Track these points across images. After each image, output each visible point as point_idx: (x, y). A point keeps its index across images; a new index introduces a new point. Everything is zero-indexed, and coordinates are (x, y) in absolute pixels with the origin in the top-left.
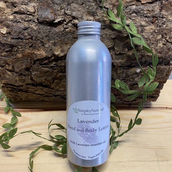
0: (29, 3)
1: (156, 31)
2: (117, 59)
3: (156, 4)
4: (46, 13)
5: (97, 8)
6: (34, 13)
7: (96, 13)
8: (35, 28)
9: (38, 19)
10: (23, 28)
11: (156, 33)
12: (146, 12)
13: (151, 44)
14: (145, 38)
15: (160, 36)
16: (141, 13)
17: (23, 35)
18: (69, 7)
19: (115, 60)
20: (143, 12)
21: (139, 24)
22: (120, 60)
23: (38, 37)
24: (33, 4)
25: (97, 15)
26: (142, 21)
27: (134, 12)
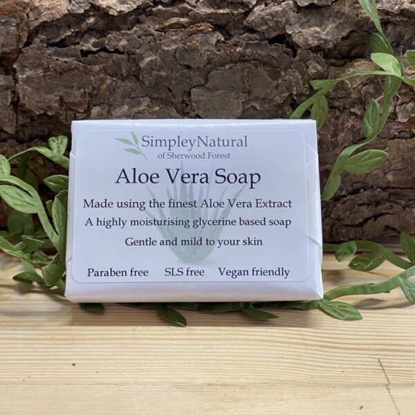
22: (312, 29)
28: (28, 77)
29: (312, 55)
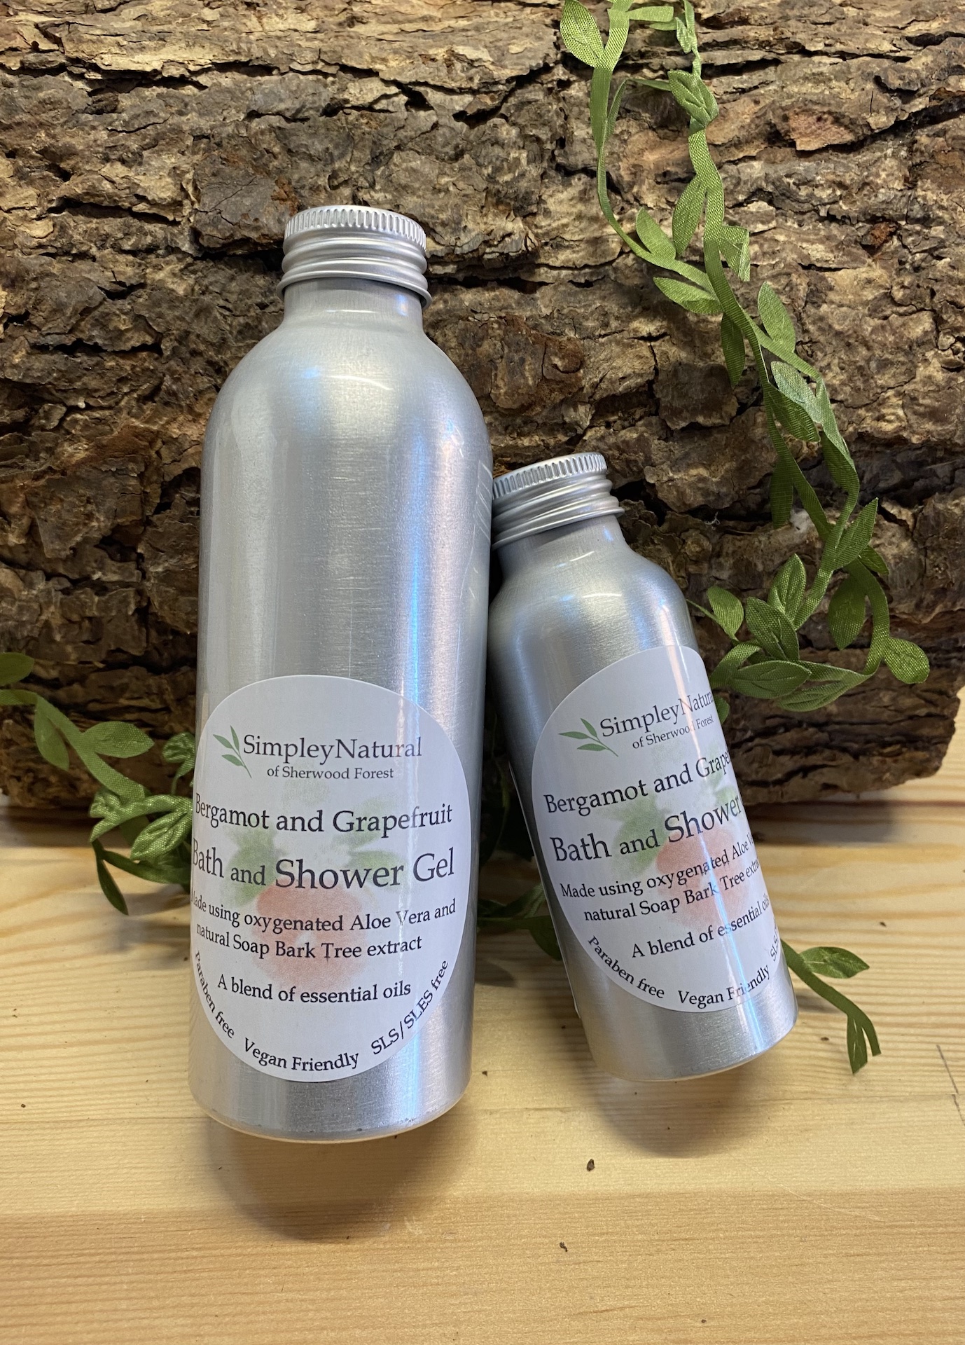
0: (145, 153)
1: (898, 294)
2: (675, 466)
3: (878, 154)
4: (247, 202)
5: (543, 175)
6: (176, 205)
7: (540, 201)
8: (181, 290)
9: (196, 234)
10: (108, 286)
11: (900, 305)
12: (829, 191)
13: (873, 365)
14: (838, 334)
15: (924, 323)
16: (798, 201)
17: (104, 327)
18: (379, 173)
19: (665, 467)
20: (811, 196)
21: (792, 257)
22: (693, 472)
23: (193, 337)
24: (170, 160)
25: (547, 213)
26: (808, 241)
27: (757, 193)
28: (167, 570)
29: (693, 521)
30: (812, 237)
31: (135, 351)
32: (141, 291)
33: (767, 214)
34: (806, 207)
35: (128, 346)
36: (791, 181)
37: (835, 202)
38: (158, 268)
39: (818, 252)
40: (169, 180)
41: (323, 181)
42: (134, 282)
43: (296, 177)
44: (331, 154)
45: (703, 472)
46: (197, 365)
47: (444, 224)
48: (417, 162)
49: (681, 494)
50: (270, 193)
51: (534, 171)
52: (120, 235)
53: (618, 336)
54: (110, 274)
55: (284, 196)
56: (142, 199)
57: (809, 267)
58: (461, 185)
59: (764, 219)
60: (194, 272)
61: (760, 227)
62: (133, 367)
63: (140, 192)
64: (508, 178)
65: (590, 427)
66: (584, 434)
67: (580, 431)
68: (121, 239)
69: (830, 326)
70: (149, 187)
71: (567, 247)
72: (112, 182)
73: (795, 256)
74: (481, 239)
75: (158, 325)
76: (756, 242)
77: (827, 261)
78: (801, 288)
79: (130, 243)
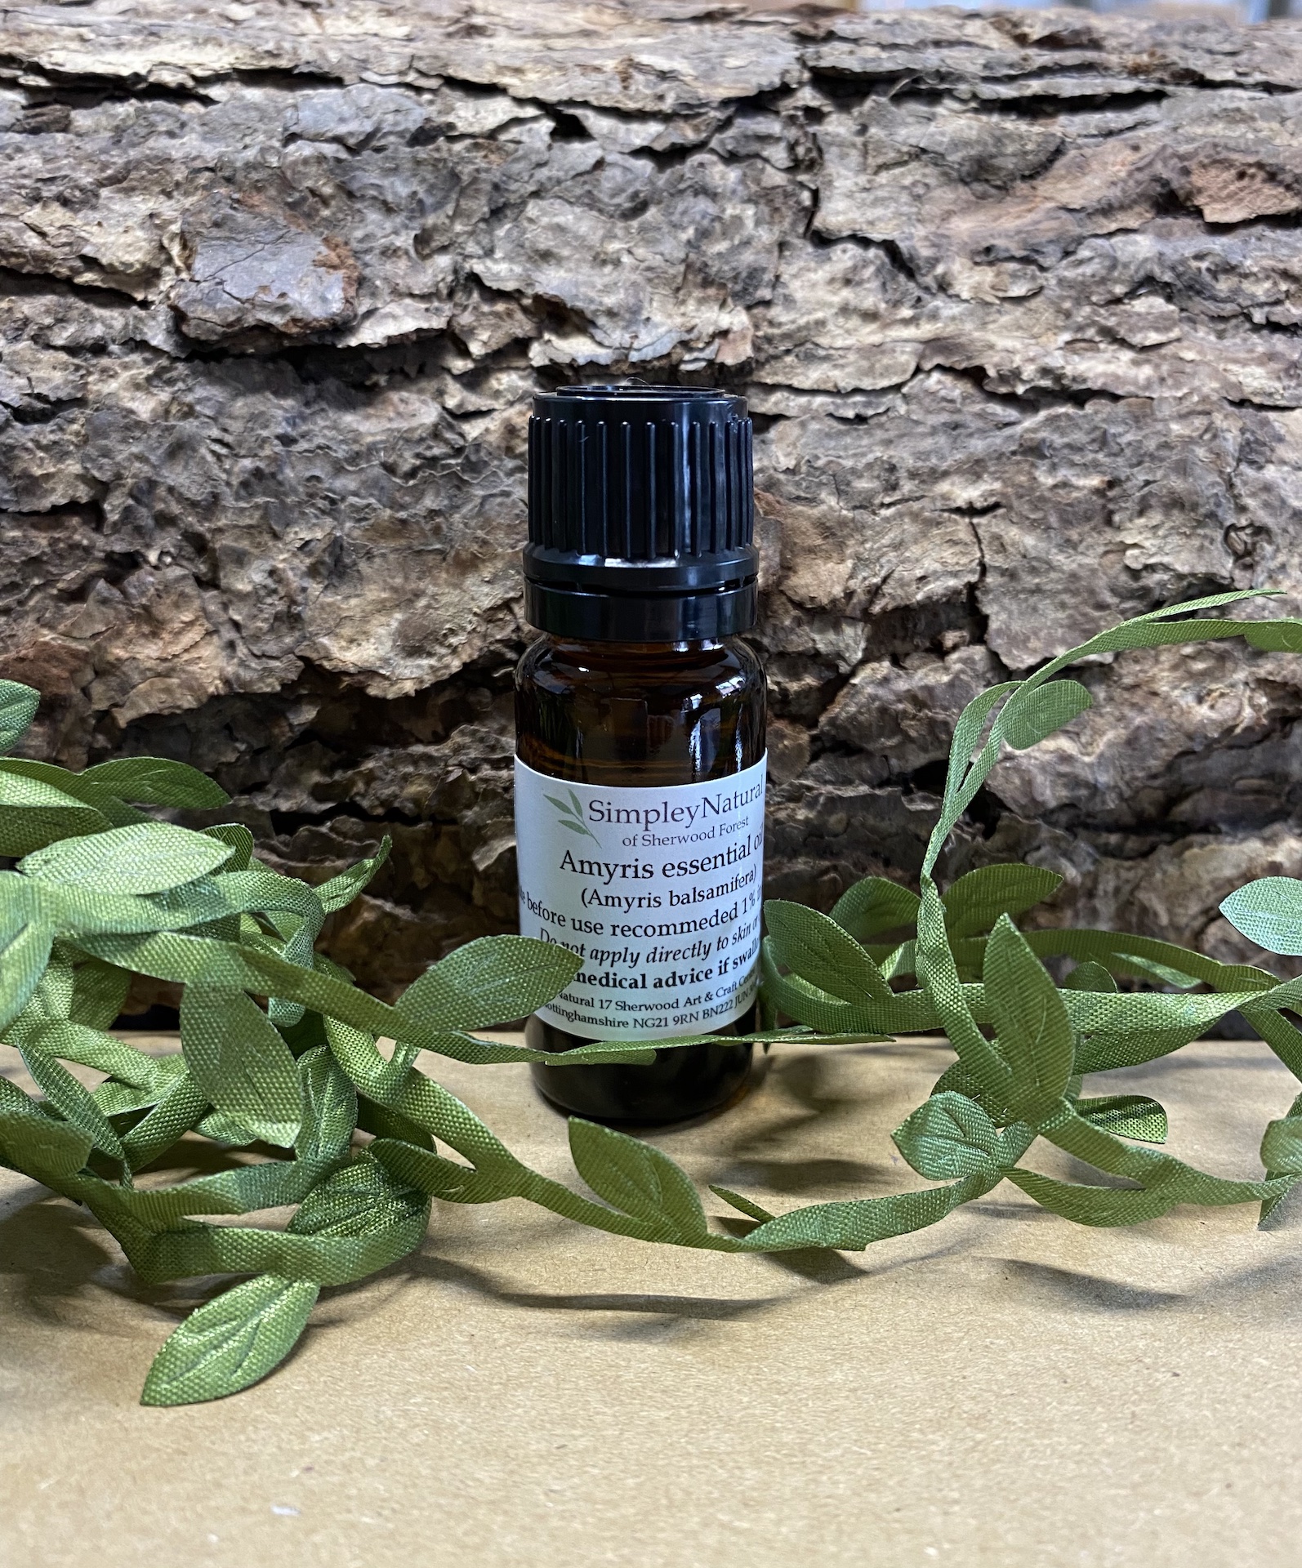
0: (104, 192)
4: (271, 268)
5: (782, 246)
6: (149, 276)
7: (777, 280)
8: (144, 407)
9: (179, 317)
10: (17, 402)
12: (1267, 285)
16: (1214, 299)
18: (501, 232)
20: (1236, 291)
21: (1210, 386)
23: (161, 491)
24: (142, 205)
25: (789, 301)
26: (1236, 361)
27: (1148, 283)
30: (1242, 355)
31: (57, 514)
32: (75, 412)
33: (1164, 317)
34: (1229, 308)
35: (46, 504)
36: (1204, 265)
37: (1278, 302)
38: (107, 374)
39: (1255, 379)
40: (140, 234)
41: (405, 240)
42: (63, 394)
43: (359, 234)
44: (420, 202)
45: (1065, 744)
46: (169, 540)
47: (611, 314)
48: (567, 216)
49: (1028, 783)
50: (313, 255)
51: (766, 236)
52: (48, 321)
53: (916, 506)
54: (23, 382)
55: (336, 261)
56: (91, 263)
57: (1242, 403)
58: (640, 252)
59: (1161, 323)
60: (171, 382)
61: (1153, 338)
62: (53, 542)
63: (88, 250)
64: (722, 246)
65: (863, 662)
66: (853, 674)
67: (844, 668)
68: (49, 327)
69: (1283, 502)
70: (104, 244)
71: (827, 358)
72: (42, 235)
73: (1215, 385)
74: (675, 337)
75: (100, 468)
76: (1148, 361)
77: (1271, 395)
78: (1229, 436)
79: (65, 334)
